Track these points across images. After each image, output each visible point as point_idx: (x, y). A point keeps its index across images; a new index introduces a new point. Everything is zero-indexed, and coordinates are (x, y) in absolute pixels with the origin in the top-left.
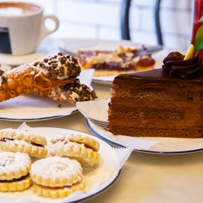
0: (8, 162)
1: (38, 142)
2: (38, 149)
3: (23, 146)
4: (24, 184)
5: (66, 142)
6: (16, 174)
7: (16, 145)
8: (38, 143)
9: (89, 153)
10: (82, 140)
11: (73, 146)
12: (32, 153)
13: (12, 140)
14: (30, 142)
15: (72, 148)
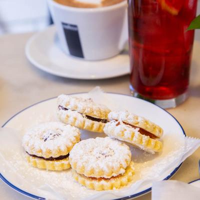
0: (51, 137)
1: (95, 115)
2: (93, 124)
3: (76, 119)
4: (63, 165)
5: (119, 124)
6: (53, 153)
7: (68, 116)
8: (95, 117)
9: (144, 141)
10: (138, 123)
11: (125, 130)
12: (84, 128)
13: (66, 109)
14: (84, 115)
15: (123, 132)
